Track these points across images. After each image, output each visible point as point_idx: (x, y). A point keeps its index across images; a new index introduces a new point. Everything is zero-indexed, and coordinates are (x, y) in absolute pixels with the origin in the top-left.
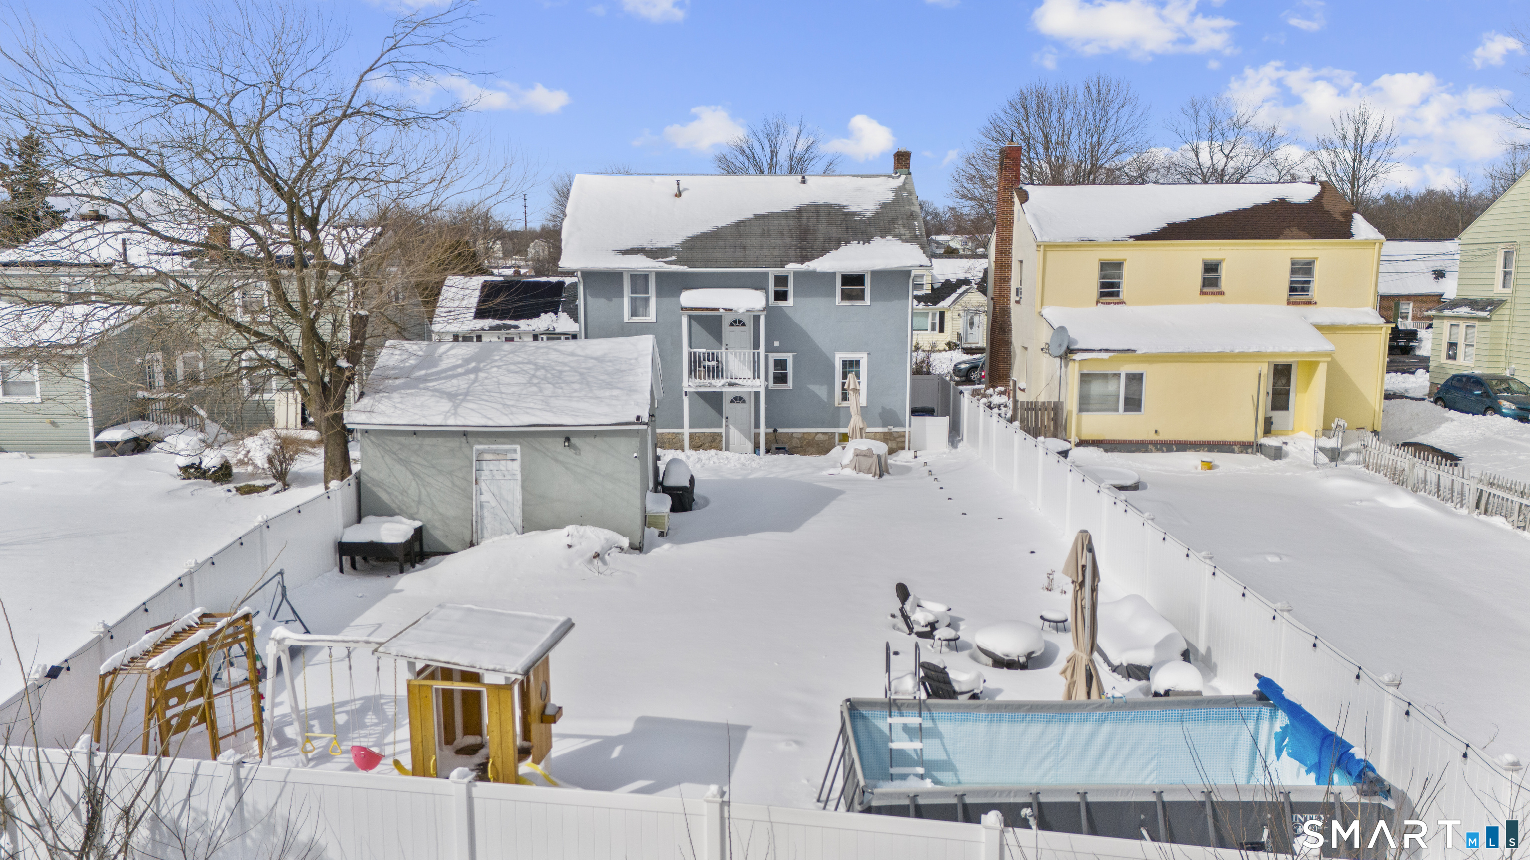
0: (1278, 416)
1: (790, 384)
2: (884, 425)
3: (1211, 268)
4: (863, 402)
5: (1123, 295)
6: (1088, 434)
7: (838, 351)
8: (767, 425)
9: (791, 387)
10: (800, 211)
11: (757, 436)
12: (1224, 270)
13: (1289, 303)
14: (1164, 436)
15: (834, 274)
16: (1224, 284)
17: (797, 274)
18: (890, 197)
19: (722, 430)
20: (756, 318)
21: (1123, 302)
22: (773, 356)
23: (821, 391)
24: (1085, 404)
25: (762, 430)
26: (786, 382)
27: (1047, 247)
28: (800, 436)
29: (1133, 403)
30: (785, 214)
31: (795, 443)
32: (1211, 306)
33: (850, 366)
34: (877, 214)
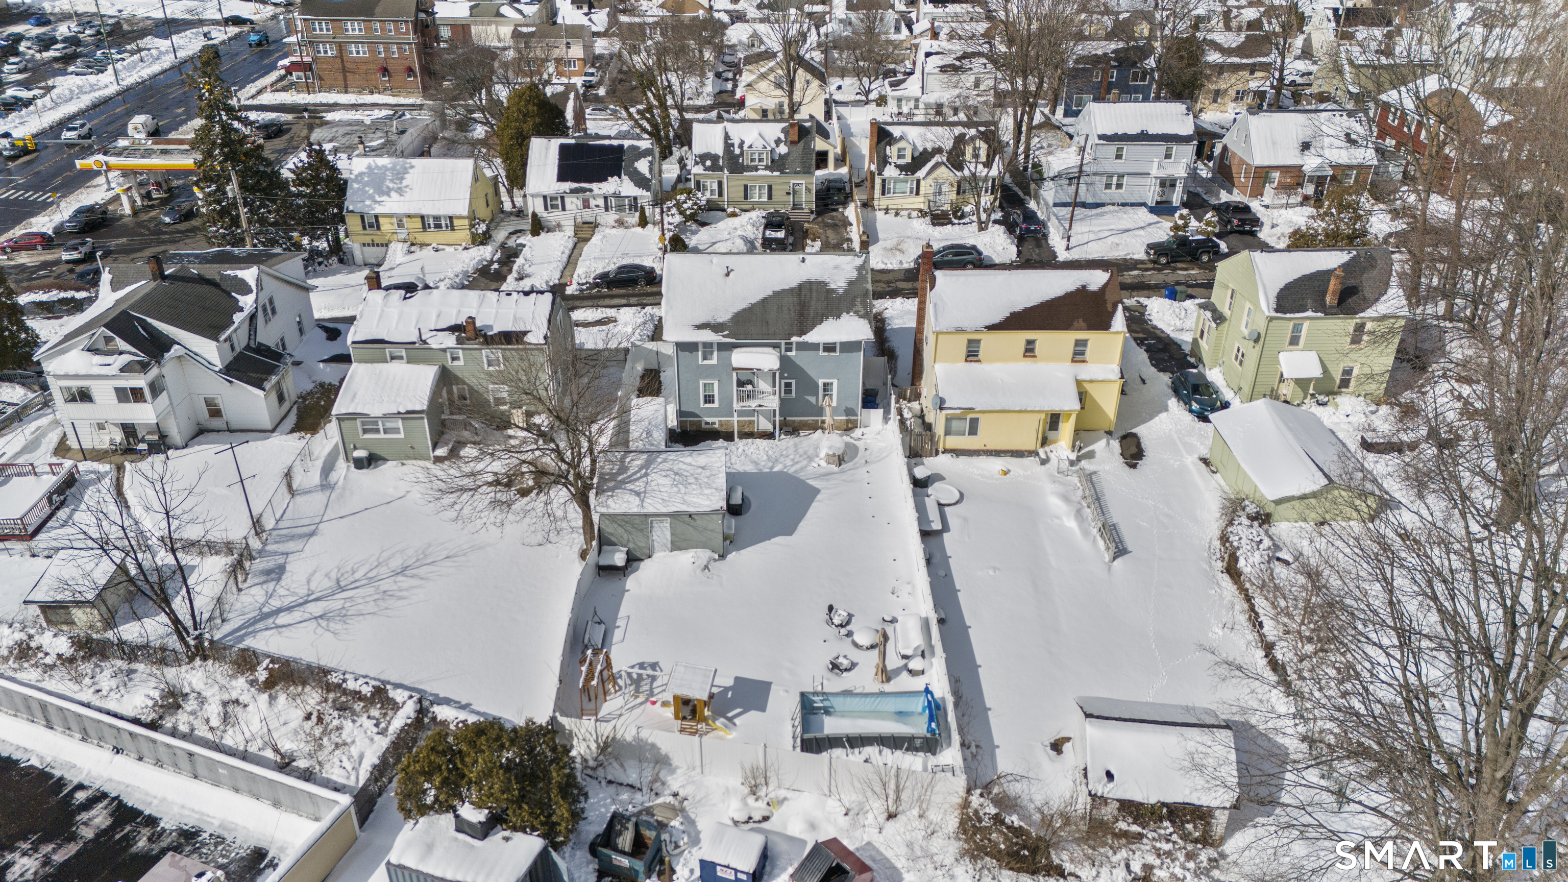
0: (1051, 435)
1: (794, 395)
2: (846, 416)
3: (1030, 344)
4: (834, 404)
5: (981, 356)
6: (948, 447)
7: (821, 378)
8: (781, 415)
9: (794, 397)
10: (801, 286)
11: (774, 422)
12: (1037, 344)
13: (1073, 361)
14: (989, 447)
15: (818, 344)
16: (1037, 351)
17: (798, 343)
18: (854, 275)
19: (755, 419)
20: (774, 374)
21: (979, 361)
22: (784, 381)
23: (812, 399)
24: (948, 432)
25: (777, 418)
26: (791, 394)
27: (938, 334)
28: (799, 422)
29: (973, 431)
30: (791, 290)
31: (796, 425)
32: (1027, 365)
33: (827, 387)
34: (846, 291)
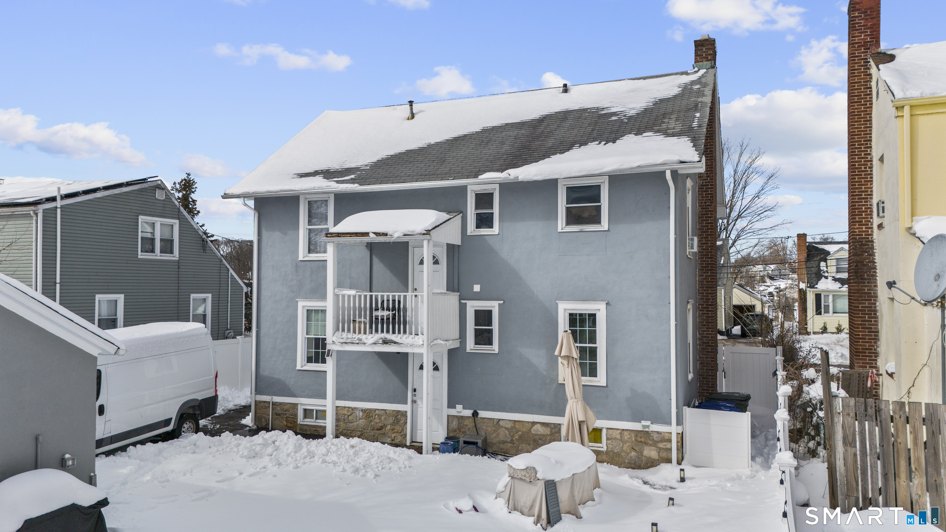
1: (495, 347)
2: (636, 419)
7: (562, 299)
9: (497, 351)
17: (505, 187)
18: (673, 92)
19: (406, 408)
22: (472, 306)
26: (490, 343)
28: (509, 425)
31: (503, 434)
33: (581, 321)
